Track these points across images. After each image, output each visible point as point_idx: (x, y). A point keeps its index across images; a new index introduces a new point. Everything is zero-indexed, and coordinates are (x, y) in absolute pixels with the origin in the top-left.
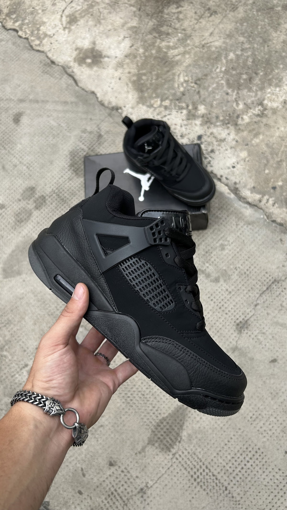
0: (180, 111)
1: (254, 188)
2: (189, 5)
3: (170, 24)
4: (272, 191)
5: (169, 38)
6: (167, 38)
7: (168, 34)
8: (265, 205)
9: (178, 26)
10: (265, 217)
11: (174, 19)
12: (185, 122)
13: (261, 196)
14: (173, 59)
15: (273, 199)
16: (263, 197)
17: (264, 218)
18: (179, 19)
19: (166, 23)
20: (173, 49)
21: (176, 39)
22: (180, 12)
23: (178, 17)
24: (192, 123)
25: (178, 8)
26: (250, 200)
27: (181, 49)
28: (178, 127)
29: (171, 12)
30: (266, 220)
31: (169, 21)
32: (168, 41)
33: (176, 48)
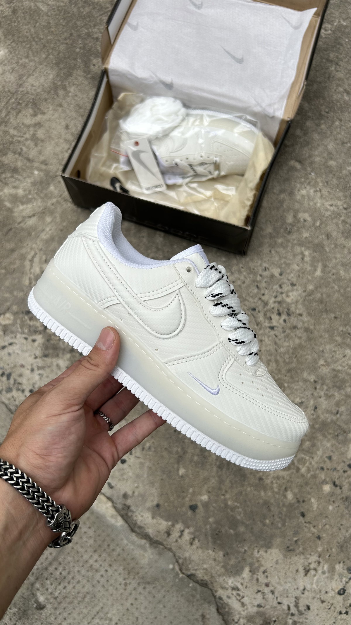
0: (30, 338)
1: (158, 506)
2: (55, 110)
3: (19, 150)
4: (190, 513)
5: (17, 179)
6: (13, 180)
7: (15, 170)
8: (177, 541)
9: (33, 154)
10: (177, 568)
11: (27, 140)
12: (40, 362)
13: (170, 523)
14: (22, 224)
15: (192, 530)
16: (173, 525)
17: (173, 569)
18: (37, 139)
19: (11, 147)
20: (23, 203)
21: (29, 180)
22: (39, 125)
23: (34, 135)
24: (52, 363)
25: (35, 115)
26: (150, 531)
27: (38, 204)
28: (27, 372)
29: (23, 124)
30: (177, 574)
31: (19, 142)
32: (15, 184)
33: (29, 201)
